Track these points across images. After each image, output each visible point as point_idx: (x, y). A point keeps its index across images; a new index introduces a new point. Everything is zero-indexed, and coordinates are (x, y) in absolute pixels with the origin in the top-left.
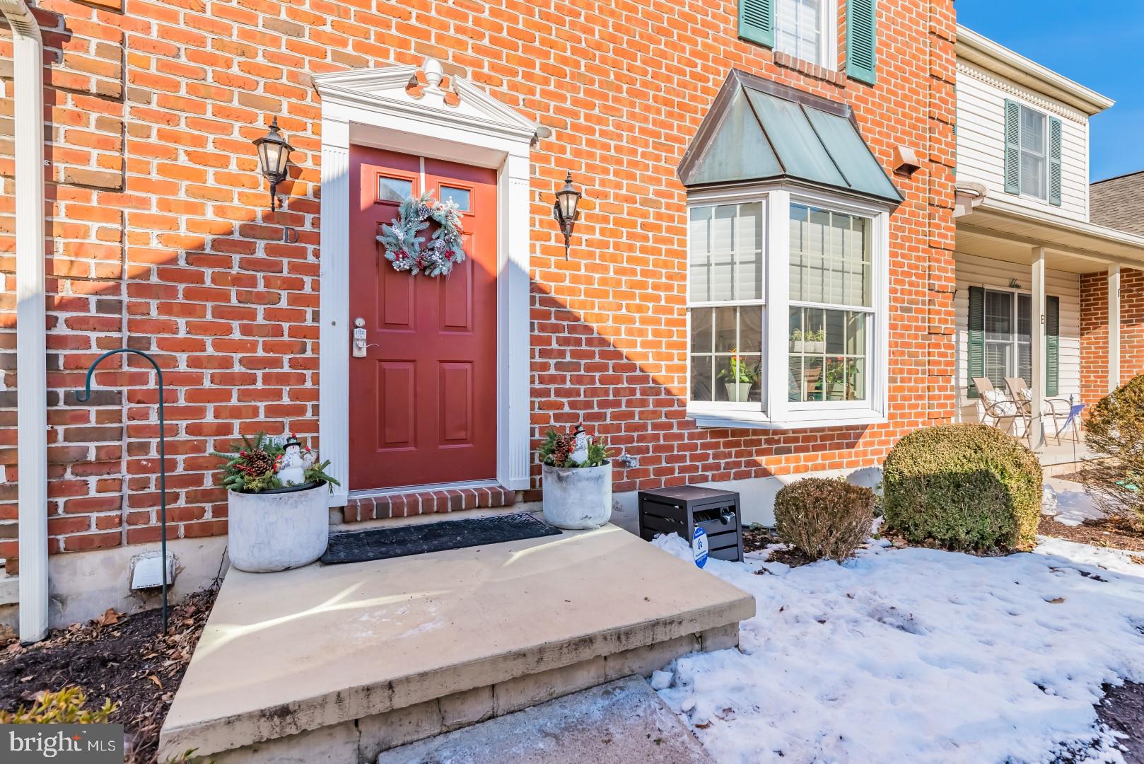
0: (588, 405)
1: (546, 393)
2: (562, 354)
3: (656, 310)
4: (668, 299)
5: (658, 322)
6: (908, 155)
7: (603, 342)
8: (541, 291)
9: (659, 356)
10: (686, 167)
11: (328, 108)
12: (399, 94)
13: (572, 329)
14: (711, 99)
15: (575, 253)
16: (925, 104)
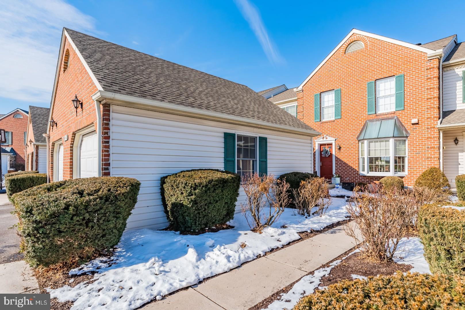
0: (343, 171)
1: (337, 170)
2: (339, 165)
3: (353, 159)
4: (355, 157)
5: (353, 160)
6: (415, 121)
7: (345, 163)
8: (337, 157)
9: (353, 165)
10: (357, 138)
11: (316, 143)
12: (322, 140)
13: (341, 162)
14: (362, 126)
15: (341, 152)
16: (425, 106)
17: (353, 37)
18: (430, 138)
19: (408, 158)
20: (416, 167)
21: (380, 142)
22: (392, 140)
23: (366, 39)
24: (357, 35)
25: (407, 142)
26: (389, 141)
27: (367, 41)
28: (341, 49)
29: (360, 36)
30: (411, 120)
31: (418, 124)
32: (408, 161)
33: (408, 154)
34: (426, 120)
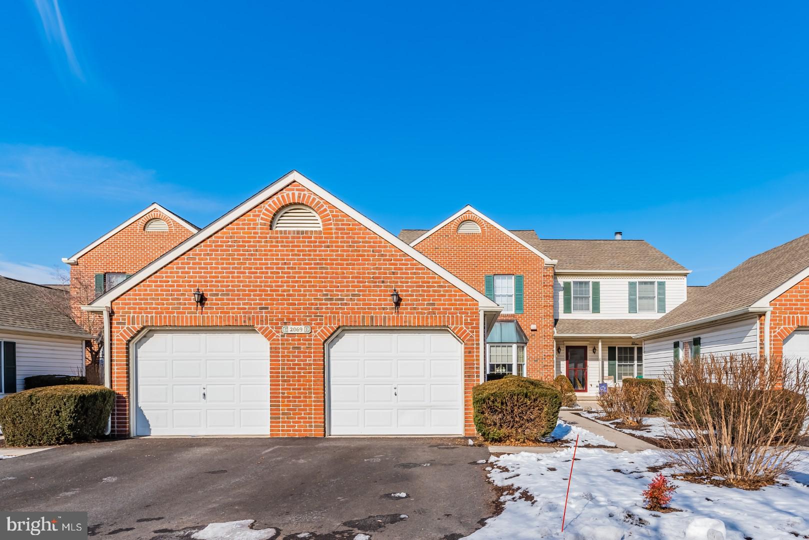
6: (533, 327)
16: (542, 313)
17: (467, 215)
18: (547, 346)
19: (527, 365)
20: (534, 375)
21: (502, 346)
22: (515, 346)
23: (484, 223)
24: (473, 215)
25: (525, 348)
26: (511, 346)
27: (485, 226)
28: (452, 224)
29: (476, 216)
30: (530, 325)
31: (536, 330)
32: (527, 369)
33: (527, 361)
34: (543, 327)
